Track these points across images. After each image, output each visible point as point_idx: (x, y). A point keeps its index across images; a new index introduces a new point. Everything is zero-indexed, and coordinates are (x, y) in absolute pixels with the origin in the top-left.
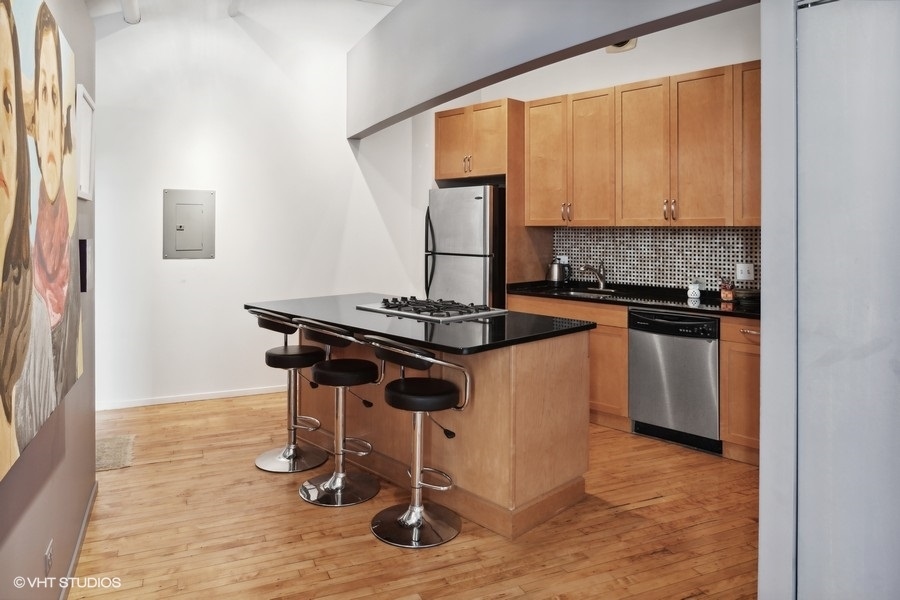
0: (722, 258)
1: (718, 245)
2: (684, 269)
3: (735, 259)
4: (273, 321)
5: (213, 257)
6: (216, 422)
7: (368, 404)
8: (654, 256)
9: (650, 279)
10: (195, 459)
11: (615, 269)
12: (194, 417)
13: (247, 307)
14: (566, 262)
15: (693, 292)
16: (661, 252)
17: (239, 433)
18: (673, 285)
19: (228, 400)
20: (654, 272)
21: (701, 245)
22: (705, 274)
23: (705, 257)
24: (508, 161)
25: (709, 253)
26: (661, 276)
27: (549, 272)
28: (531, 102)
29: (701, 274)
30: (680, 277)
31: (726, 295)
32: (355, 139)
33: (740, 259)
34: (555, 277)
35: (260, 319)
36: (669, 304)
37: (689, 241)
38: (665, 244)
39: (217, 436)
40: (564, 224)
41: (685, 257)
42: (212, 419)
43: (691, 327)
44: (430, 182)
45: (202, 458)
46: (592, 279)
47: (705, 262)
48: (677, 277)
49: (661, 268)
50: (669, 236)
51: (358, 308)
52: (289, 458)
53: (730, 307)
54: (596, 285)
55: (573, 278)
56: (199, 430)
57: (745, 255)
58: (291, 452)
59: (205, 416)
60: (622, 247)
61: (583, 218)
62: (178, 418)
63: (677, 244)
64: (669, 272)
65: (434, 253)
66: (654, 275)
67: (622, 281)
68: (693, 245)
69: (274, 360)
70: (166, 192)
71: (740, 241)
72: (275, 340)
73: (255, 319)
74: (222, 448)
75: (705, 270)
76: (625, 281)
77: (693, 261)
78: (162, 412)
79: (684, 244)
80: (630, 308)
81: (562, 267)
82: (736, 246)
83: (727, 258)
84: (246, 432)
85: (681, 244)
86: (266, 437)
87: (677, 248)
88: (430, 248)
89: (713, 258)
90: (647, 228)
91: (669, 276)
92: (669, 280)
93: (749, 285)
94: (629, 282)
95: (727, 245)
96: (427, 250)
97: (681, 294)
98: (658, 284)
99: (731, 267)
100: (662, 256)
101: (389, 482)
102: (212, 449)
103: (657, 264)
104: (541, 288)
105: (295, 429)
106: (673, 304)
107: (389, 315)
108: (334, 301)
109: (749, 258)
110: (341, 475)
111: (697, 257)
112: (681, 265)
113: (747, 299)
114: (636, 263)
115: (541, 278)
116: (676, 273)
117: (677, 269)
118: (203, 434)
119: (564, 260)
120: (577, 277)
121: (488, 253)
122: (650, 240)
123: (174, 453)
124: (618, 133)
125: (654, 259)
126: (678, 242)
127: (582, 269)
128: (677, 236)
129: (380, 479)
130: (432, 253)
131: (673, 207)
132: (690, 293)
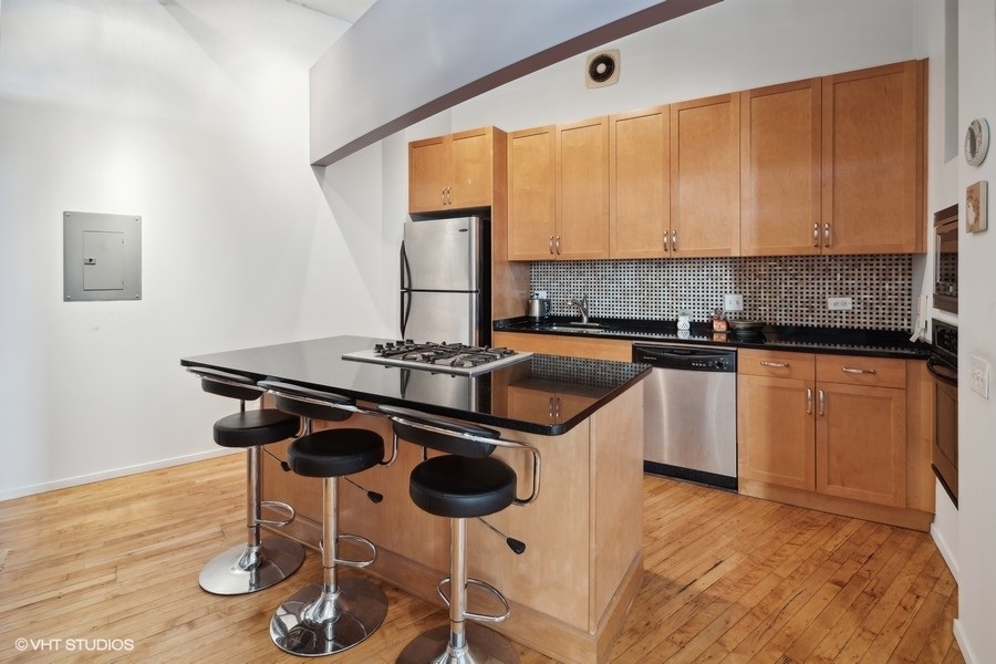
0: (710, 290)
1: (705, 277)
2: (670, 301)
3: (724, 290)
4: (223, 383)
5: (139, 298)
6: (144, 512)
7: (376, 497)
8: (638, 289)
9: (634, 312)
10: (102, 585)
11: (597, 303)
12: (109, 506)
13: (185, 363)
14: (545, 298)
15: (683, 324)
16: (646, 285)
17: (175, 526)
18: (658, 317)
19: (161, 472)
20: (638, 304)
21: (687, 277)
22: (692, 306)
23: (692, 290)
24: (494, 192)
25: (696, 285)
26: (646, 308)
27: (529, 307)
28: (515, 133)
29: (688, 306)
30: (666, 309)
31: (719, 326)
32: (320, 165)
33: (728, 290)
34: (536, 312)
35: (204, 381)
36: (654, 336)
37: (675, 273)
38: (650, 277)
39: (141, 535)
40: (552, 257)
41: (670, 289)
42: (135, 506)
43: (705, 361)
44: (403, 214)
45: (114, 581)
46: (572, 314)
47: (692, 294)
48: (662, 309)
49: (646, 300)
50: (654, 269)
51: (343, 358)
52: (249, 569)
53: (723, 338)
54: (580, 319)
55: (552, 313)
56: (114, 527)
57: (733, 286)
58: (253, 559)
59: (126, 501)
60: (604, 281)
61: (572, 251)
62: (86, 510)
63: (662, 277)
64: (654, 305)
65: (409, 290)
66: (638, 308)
67: (604, 315)
68: (679, 277)
69: (226, 436)
70: (67, 215)
71: (728, 273)
72: (228, 408)
73: (197, 380)
74: (148, 556)
75: (692, 302)
76: (608, 315)
77: (679, 293)
78: (63, 501)
79: (670, 277)
80: (634, 342)
81: (542, 302)
82: (724, 277)
83: (715, 290)
84: (186, 522)
85: (666, 277)
86: (214, 529)
87: (662, 281)
88: (406, 286)
89: (700, 290)
90: (630, 261)
91: (654, 309)
92: (654, 313)
93: (738, 316)
94: (611, 315)
95: (714, 277)
96: (402, 287)
97: (671, 327)
98: (642, 317)
99: (719, 298)
100: (646, 289)
101: (397, 589)
102: (132, 560)
103: (642, 297)
104: (523, 324)
105: (258, 526)
106: (658, 337)
107: (388, 365)
108: (296, 349)
109: (738, 290)
110: (333, 597)
111: (683, 289)
112: (666, 297)
113: (745, 329)
114: (619, 296)
115: (521, 314)
116: (662, 305)
117: (662, 301)
118: (120, 534)
119: (543, 295)
120: (556, 311)
121: (474, 289)
122: (634, 273)
123: (68, 577)
124: (613, 163)
125: (638, 293)
126: (664, 274)
127: (570, 303)
128: (662, 269)
129: (384, 585)
130: (407, 290)
131: (674, 239)
132: (680, 325)
